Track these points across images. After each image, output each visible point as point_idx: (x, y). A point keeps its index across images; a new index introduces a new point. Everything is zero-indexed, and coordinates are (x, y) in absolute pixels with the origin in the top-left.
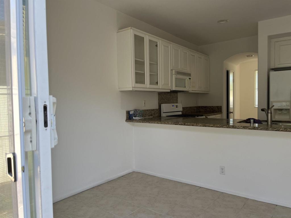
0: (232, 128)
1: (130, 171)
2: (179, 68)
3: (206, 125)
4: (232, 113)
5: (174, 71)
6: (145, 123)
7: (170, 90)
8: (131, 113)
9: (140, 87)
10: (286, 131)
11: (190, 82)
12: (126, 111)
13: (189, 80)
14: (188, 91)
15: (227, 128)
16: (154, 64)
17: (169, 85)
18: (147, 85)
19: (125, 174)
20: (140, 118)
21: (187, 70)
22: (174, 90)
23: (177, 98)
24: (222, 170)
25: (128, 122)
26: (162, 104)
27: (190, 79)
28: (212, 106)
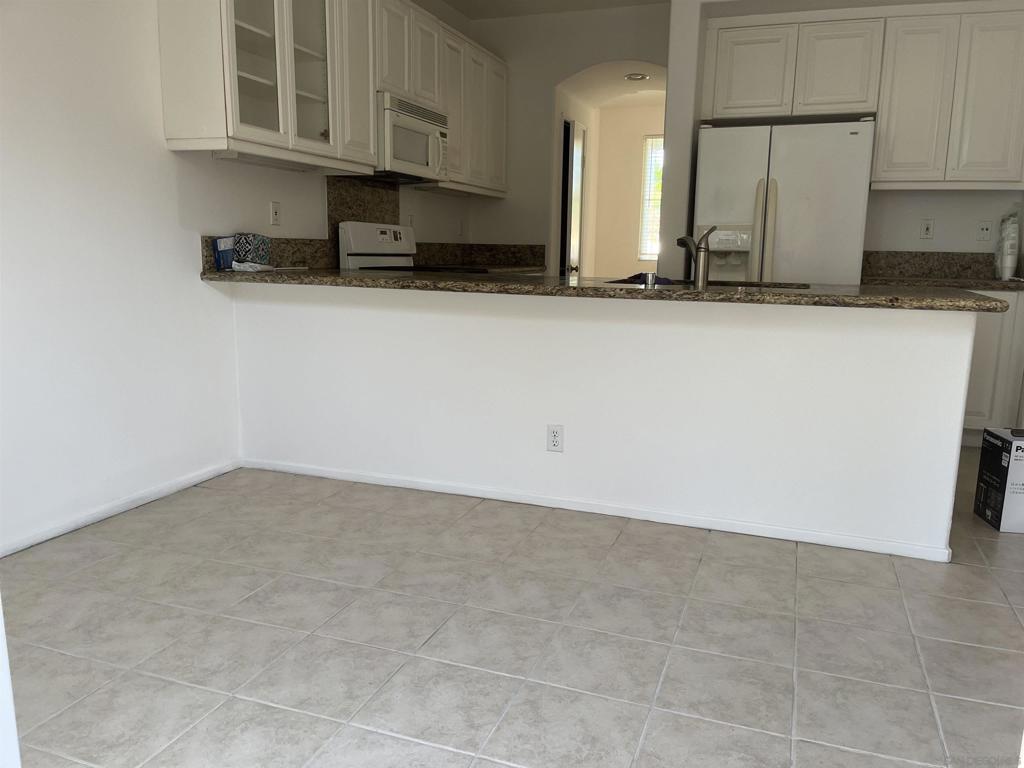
0: (592, 296)
1: (224, 465)
2: (406, 88)
3: (510, 287)
4: (576, 269)
5: (387, 96)
6: (283, 282)
7: (375, 167)
8: (223, 245)
9: (259, 140)
10: (752, 301)
11: (445, 148)
12: (203, 237)
13: (441, 139)
14: (437, 181)
15: (578, 296)
16: (311, 57)
17: (369, 149)
18: (285, 139)
19: (205, 477)
20: (259, 267)
21: (434, 102)
22: (387, 169)
23: (397, 206)
24: (555, 439)
25: (211, 279)
26: (343, 221)
27: (443, 135)
28: (515, 246)
